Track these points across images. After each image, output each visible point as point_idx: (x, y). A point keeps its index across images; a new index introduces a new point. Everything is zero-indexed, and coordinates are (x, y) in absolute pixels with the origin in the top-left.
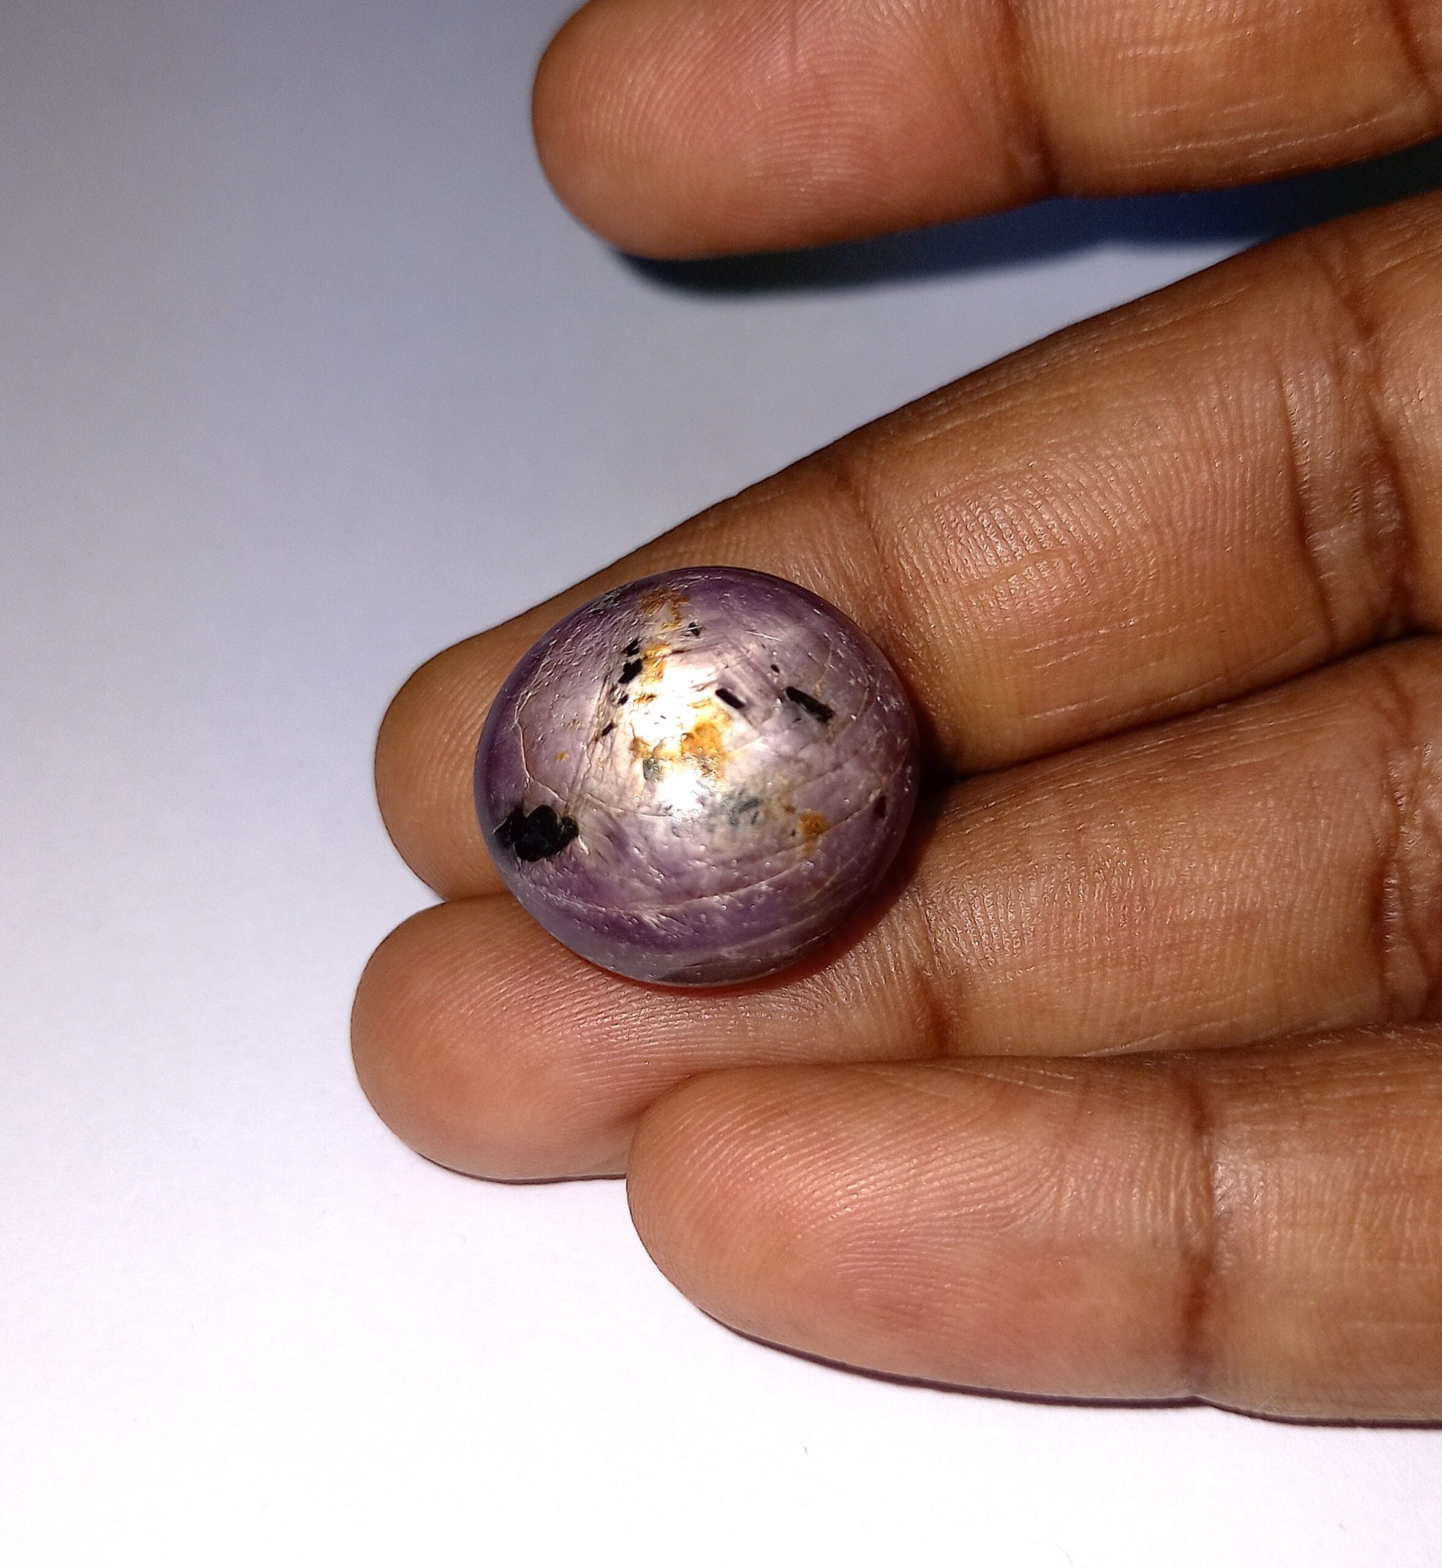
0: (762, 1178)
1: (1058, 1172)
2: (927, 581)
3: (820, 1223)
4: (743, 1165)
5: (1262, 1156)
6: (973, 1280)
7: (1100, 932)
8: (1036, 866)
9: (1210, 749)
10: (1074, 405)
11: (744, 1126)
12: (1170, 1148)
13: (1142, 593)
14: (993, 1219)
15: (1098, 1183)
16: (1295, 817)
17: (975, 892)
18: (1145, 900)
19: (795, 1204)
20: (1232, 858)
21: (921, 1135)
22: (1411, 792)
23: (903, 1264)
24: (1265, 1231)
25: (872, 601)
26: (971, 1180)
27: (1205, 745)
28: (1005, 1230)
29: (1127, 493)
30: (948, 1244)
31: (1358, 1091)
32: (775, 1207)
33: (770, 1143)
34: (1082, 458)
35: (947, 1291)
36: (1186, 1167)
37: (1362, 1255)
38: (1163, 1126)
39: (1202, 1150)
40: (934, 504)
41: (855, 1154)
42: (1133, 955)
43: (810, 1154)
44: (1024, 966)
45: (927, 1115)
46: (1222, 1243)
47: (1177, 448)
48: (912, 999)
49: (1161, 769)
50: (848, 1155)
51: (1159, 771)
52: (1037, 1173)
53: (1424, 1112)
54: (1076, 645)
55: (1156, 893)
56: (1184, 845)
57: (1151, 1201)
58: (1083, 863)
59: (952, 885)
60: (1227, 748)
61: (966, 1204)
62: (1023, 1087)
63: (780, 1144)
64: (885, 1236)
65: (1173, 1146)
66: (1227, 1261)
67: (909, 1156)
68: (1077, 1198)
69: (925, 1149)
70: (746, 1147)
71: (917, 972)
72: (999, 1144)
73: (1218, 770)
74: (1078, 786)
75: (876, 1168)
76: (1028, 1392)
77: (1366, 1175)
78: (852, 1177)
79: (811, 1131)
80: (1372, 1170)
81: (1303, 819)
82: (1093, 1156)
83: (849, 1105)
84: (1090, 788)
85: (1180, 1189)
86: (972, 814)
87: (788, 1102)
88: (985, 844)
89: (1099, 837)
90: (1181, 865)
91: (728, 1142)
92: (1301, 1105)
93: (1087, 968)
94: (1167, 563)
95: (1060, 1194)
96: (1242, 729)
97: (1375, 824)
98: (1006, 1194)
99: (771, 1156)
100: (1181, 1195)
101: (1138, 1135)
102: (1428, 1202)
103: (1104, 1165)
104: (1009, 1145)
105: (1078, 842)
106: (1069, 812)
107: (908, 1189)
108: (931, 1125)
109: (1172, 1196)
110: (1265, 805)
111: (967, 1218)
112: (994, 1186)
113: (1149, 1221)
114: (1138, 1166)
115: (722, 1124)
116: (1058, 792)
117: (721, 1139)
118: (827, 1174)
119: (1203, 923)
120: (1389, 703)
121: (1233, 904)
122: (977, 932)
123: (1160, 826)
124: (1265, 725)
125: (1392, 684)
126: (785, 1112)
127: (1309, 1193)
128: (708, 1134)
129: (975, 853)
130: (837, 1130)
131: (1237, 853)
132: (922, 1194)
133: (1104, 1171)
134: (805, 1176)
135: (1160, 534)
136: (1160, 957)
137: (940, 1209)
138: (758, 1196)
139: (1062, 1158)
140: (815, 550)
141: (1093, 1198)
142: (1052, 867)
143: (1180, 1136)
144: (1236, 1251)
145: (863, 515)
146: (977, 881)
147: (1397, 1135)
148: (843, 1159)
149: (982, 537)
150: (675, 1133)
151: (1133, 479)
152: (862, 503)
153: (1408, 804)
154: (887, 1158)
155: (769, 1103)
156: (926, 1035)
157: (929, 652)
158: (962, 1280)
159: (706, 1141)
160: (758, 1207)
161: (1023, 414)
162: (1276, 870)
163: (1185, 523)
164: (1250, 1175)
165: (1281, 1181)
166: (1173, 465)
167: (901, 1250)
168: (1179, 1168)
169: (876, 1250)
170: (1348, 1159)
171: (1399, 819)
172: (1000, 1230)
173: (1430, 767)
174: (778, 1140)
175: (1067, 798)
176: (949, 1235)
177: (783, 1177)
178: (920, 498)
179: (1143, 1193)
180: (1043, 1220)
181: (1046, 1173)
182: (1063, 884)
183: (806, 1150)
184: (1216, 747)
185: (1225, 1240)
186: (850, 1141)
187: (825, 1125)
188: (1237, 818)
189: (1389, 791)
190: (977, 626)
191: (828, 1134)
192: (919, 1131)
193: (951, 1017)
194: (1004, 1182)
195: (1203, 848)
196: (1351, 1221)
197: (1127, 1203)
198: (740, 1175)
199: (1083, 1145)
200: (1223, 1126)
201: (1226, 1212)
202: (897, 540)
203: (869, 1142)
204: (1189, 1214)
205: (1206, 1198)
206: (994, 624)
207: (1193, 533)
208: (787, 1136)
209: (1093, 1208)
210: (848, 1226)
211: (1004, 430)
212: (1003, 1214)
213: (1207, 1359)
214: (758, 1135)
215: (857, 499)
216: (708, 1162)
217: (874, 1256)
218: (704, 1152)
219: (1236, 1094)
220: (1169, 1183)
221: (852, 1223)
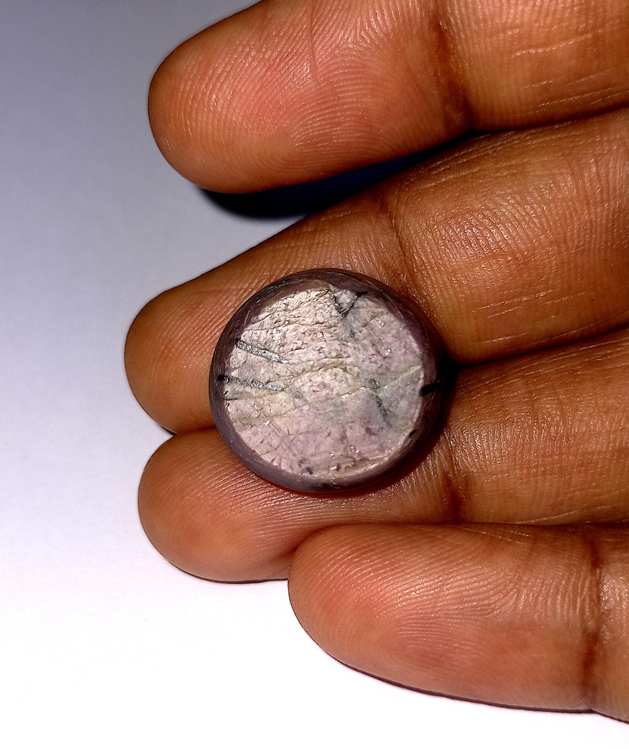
0: (358, 585)
1: (517, 586)
2: (429, 268)
3: (388, 610)
4: (349, 578)
6: (470, 643)
7: (543, 456)
8: (511, 419)
9: (606, 356)
10: (515, 172)
11: (350, 557)
12: (579, 575)
13: (548, 279)
14: (481, 610)
15: (539, 592)
17: (477, 432)
18: (569, 440)
19: (376, 600)
20: (616, 417)
21: (447, 564)
23: (428, 633)
25: (397, 277)
26: (470, 589)
27: (603, 354)
28: (488, 616)
29: (541, 223)
30: (457, 623)
32: (365, 601)
33: (363, 566)
34: (517, 203)
35: (456, 648)
36: (587, 585)
38: (575, 563)
39: (596, 577)
40: (434, 225)
41: (408, 574)
42: (560, 469)
43: (385, 573)
44: (502, 472)
45: (448, 554)
46: (605, 627)
47: (571, 199)
48: (442, 490)
49: (579, 366)
50: (405, 574)
51: (578, 368)
52: (506, 586)
54: (510, 306)
55: (574, 436)
56: (590, 410)
57: (566, 603)
58: (535, 418)
59: (464, 428)
60: (615, 356)
61: (466, 602)
62: (501, 540)
63: (369, 567)
64: (423, 618)
65: (580, 574)
66: (608, 636)
67: (437, 576)
68: (527, 600)
69: (446, 572)
70: (351, 568)
71: (445, 475)
72: (486, 570)
73: (610, 368)
74: (534, 374)
75: (419, 581)
78: (407, 586)
79: (385, 560)
82: (537, 578)
83: (407, 547)
84: (541, 376)
85: (583, 597)
86: (476, 388)
87: (374, 544)
88: (483, 406)
89: (545, 404)
90: (589, 421)
91: (341, 565)
93: (536, 475)
94: (563, 263)
95: (518, 598)
96: (624, 344)
98: (489, 597)
99: (363, 574)
100: (583, 600)
101: (562, 567)
103: (543, 583)
104: (491, 571)
105: (533, 406)
106: (529, 389)
107: (436, 593)
108: (450, 559)
109: (579, 601)
111: (468, 609)
112: (483, 593)
113: (565, 614)
114: (561, 584)
115: (339, 555)
116: (523, 377)
117: (338, 563)
118: (393, 584)
119: (599, 453)
121: (616, 443)
122: (477, 453)
123: (578, 399)
126: (372, 550)
128: (330, 560)
129: (478, 410)
130: (400, 560)
131: (619, 416)
132: (444, 596)
133: (543, 586)
134: (382, 585)
135: (559, 247)
136: (575, 470)
137: (453, 605)
138: (356, 595)
139: (520, 579)
141: (536, 600)
142: (519, 420)
143: (584, 568)
144: (612, 631)
145: (395, 228)
146: (478, 426)
148: (402, 576)
150: (314, 558)
151: (546, 216)
152: (393, 220)
154: (426, 577)
155: (364, 545)
156: (448, 508)
157: (429, 306)
158: (464, 642)
159: (329, 564)
160: (356, 601)
161: (486, 175)
163: (573, 241)
164: (621, 591)
166: (568, 209)
167: (432, 625)
168: (583, 586)
169: (418, 625)
172: (485, 616)
174: (368, 564)
175: (528, 382)
176: (457, 619)
177: (369, 585)
178: (426, 221)
179: (563, 599)
180: (509, 612)
181: (511, 586)
182: (524, 429)
183: (383, 571)
184: (609, 354)
185: (606, 625)
186: (406, 567)
187: (392, 558)
188: (620, 396)
190: (456, 293)
191: (395, 562)
192: (444, 562)
193: (462, 499)
194: (488, 591)
195: (601, 412)
197: (554, 603)
198: (347, 582)
199: (532, 572)
200: (608, 564)
201: (607, 610)
202: (412, 243)
203: (416, 567)
204: (587, 610)
205: (596, 602)
206: (464, 293)
207: (577, 247)
208: (373, 563)
209: (535, 606)
210: (403, 612)
211: (474, 184)
212: (486, 608)
213: (595, 689)
214: (357, 562)
215: (391, 219)
216: (330, 575)
217: (416, 629)
218: (328, 570)
219: (616, 547)
220: (577, 593)
221: (405, 611)
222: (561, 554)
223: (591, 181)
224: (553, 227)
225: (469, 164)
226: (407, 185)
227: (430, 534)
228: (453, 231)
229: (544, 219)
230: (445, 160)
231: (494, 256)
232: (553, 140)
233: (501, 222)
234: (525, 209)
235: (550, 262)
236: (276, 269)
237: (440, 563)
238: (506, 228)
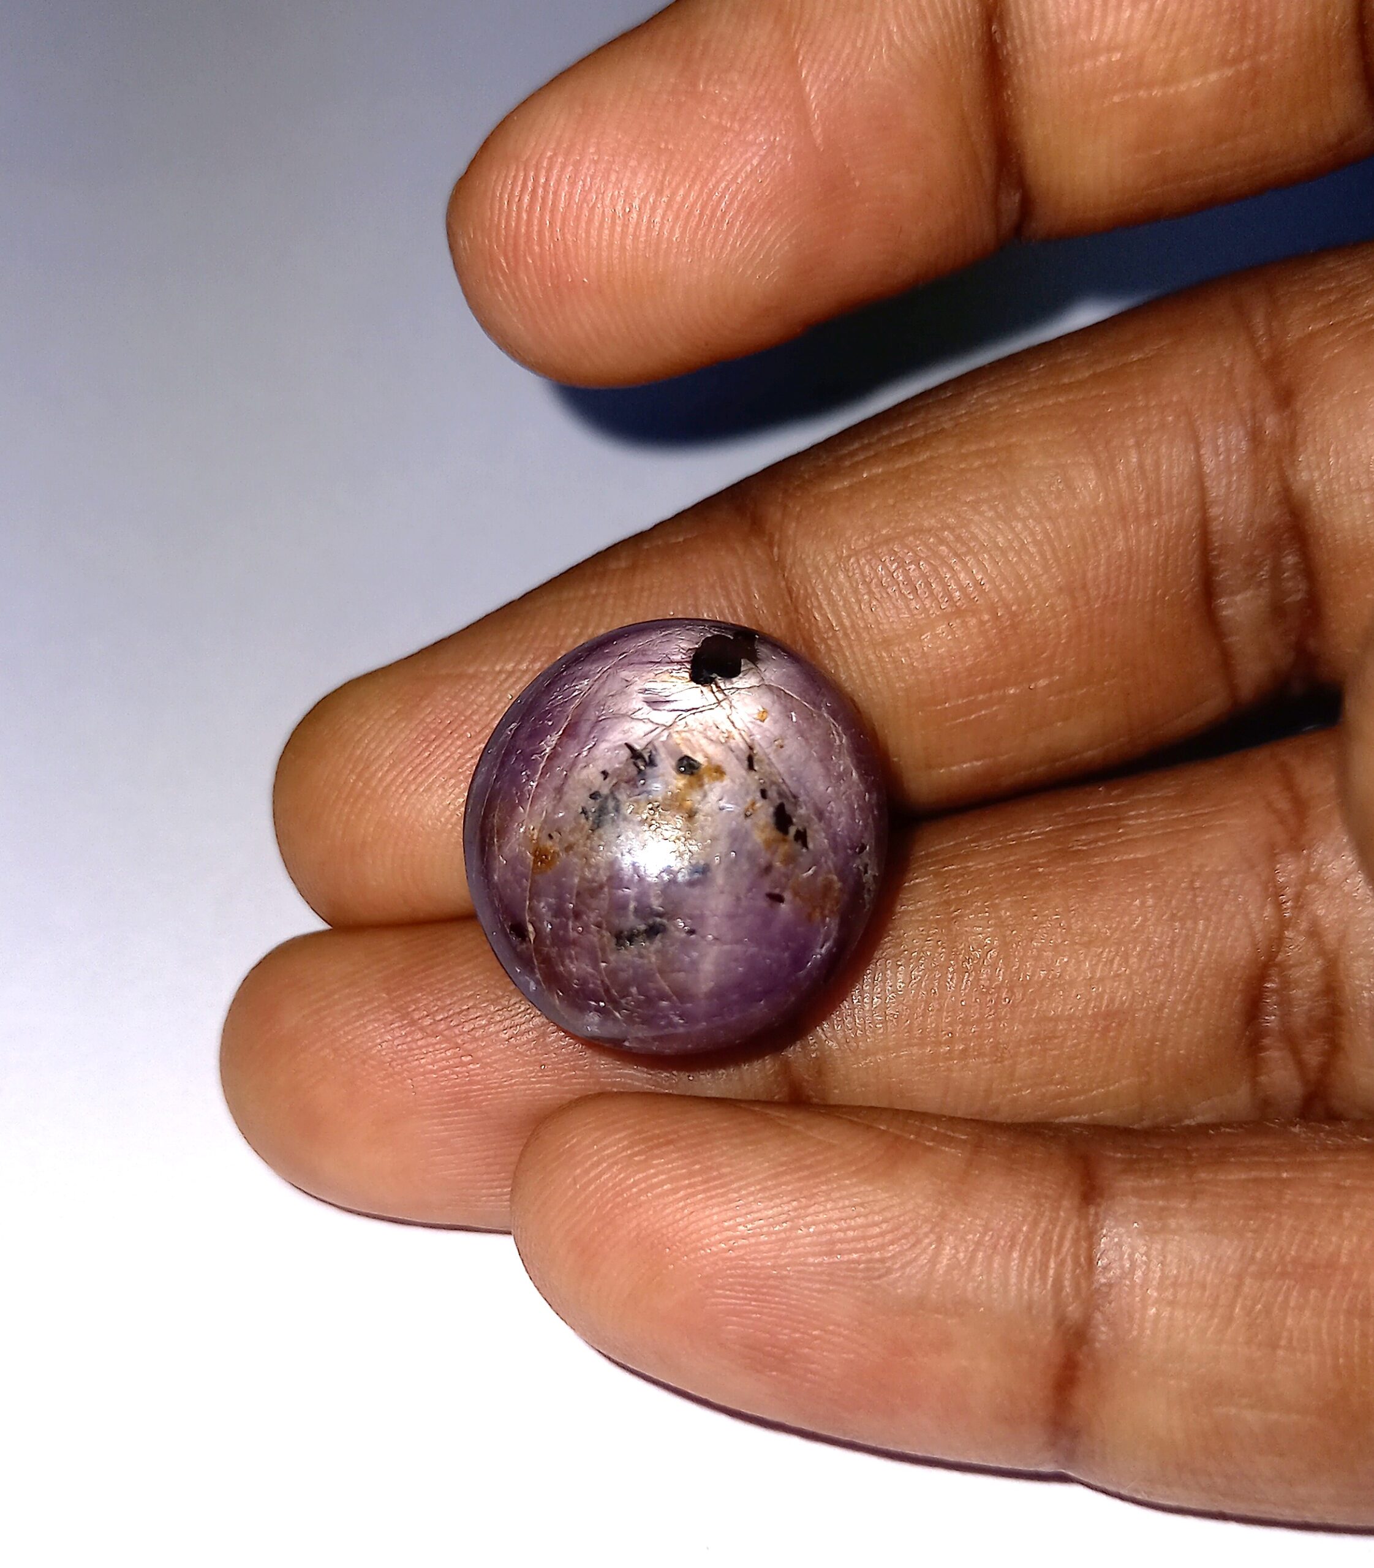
0: (640, 1205)
1: (937, 1230)
2: (840, 634)
3: (692, 1256)
4: (623, 1191)
5: (1148, 1232)
6: (842, 1330)
7: (965, 1022)
8: (906, 952)
9: (1096, 841)
10: (993, 461)
11: (629, 1152)
12: (1055, 1216)
13: (1052, 657)
14: (867, 1269)
15: (978, 1244)
16: (1173, 917)
18: (1013, 992)
19: (670, 1234)
20: (1105, 955)
21: (807, 1178)
22: (1298, 896)
23: (773, 1306)
24: (1145, 1308)
26: (848, 1229)
27: (1092, 836)
28: (878, 1282)
29: (1042, 555)
30: (819, 1291)
31: (1254, 1174)
32: (650, 1235)
33: (652, 1171)
34: (999, 516)
35: (815, 1338)
36: (1069, 1236)
37: (1240, 1340)
38: (1050, 1192)
39: (1087, 1220)
40: (849, 557)
42: (996, 1046)
43: (690, 1186)
46: (1098, 1316)
47: (1095, 511)
49: (1042, 858)
51: (1041, 861)
52: (916, 1227)
53: (1318, 1200)
54: (986, 704)
55: (1024, 986)
56: (1056, 939)
57: (1029, 1267)
58: (952, 951)
60: (1113, 841)
61: (840, 1252)
62: (914, 1141)
63: (662, 1173)
64: (756, 1277)
65: (1058, 1214)
66: (1103, 1333)
67: (789, 1198)
68: (954, 1256)
69: (805, 1193)
70: (628, 1172)
72: (881, 1195)
73: (1098, 864)
74: (959, 869)
75: (755, 1207)
76: (892, 1448)
77: (1253, 1258)
78: (730, 1214)
79: (695, 1163)
80: (1259, 1255)
81: (1182, 920)
82: (975, 1216)
84: (970, 873)
85: (1060, 1257)
87: (676, 1132)
89: (971, 926)
90: (1052, 960)
91: (610, 1167)
92: (1193, 1184)
93: (948, 1057)
94: (1080, 626)
95: (938, 1252)
96: (1131, 822)
97: (1258, 927)
98: (882, 1247)
99: (651, 1184)
100: (1061, 1264)
101: (1023, 1199)
102: (1313, 1292)
103: (986, 1227)
104: (891, 1197)
105: (951, 930)
107: (785, 1231)
109: (1052, 1265)
110: (1143, 903)
111: (840, 1266)
112: (871, 1237)
113: (1025, 1287)
114: (1020, 1230)
115: (606, 1147)
117: (605, 1162)
118: (704, 1208)
119: (1070, 1019)
120: (1283, 804)
121: (1101, 1001)
123: (1034, 918)
124: (1154, 819)
125: (1289, 785)
127: (1191, 1272)
128: (592, 1155)
130: (720, 1165)
131: (1110, 951)
132: (798, 1237)
133: (985, 1233)
134: (683, 1208)
135: (1073, 598)
136: (1022, 1050)
137: (814, 1255)
138: (634, 1222)
139: (943, 1216)
140: (728, 596)
141: (972, 1260)
142: (922, 954)
143: (1066, 1203)
144: (1112, 1324)
145: (777, 566)
147: (1288, 1222)
148: (723, 1195)
149: (897, 592)
150: (561, 1150)
151: (1050, 541)
152: (776, 549)
153: (1293, 908)
155: (657, 1132)
158: (831, 1328)
159: (589, 1163)
160: (633, 1234)
161: (942, 467)
162: (1150, 968)
163: (1098, 588)
164: (1134, 1249)
165: (1165, 1257)
166: (1090, 529)
167: (772, 1291)
168: (1062, 1238)
169: (746, 1288)
170: (1236, 1242)
171: (1284, 924)
172: (873, 1282)
173: (1317, 873)
174: (660, 1168)
175: (945, 882)
176: (820, 1282)
177: (661, 1206)
178: (835, 549)
179: (1023, 1259)
180: (919, 1276)
181: (926, 1228)
182: (932, 971)
183: (687, 1182)
184: (1102, 839)
185: (1101, 1312)
186: (731, 1177)
187: (709, 1159)
188: (1113, 915)
189: (1274, 892)
191: (711, 1168)
194: (882, 1234)
195: (1075, 943)
196: (1232, 1306)
197: (1006, 1268)
198: (620, 1199)
199: (966, 1204)
200: (1113, 1197)
201: (1105, 1284)
202: (810, 590)
203: (750, 1180)
204: (1067, 1283)
205: (1086, 1268)
206: (904, 681)
207: (1106, 597)
208: (670, 1166)
209: (969, 1269)
210: (720, 1263)
211: (921, 484)
212: (877, 1266)
213: (1075, 1434)
214: (640, 1162)
215: (771, 545)
216: (590, 1183)
217: (741, 1295)
218: (586, 1172)
219: (1130, 1167)
220: (1050, 1250)
221: (724, 1260)
222: (1025, 1175)
223: (1129, 478)
224: (1063, 561)
225: (911, 447)
226: (798, 485)
227: (783, 1123)
228: (885, 567)
229: (1046, 547)
230: (866, 441)
231: (958, 612)
232: (1060, 404)
233: (970, 551)
234: (1013, 529)
235: (1058, 625)
236: (565, 636)
237: (796, 1176)
238: (980, 563)
